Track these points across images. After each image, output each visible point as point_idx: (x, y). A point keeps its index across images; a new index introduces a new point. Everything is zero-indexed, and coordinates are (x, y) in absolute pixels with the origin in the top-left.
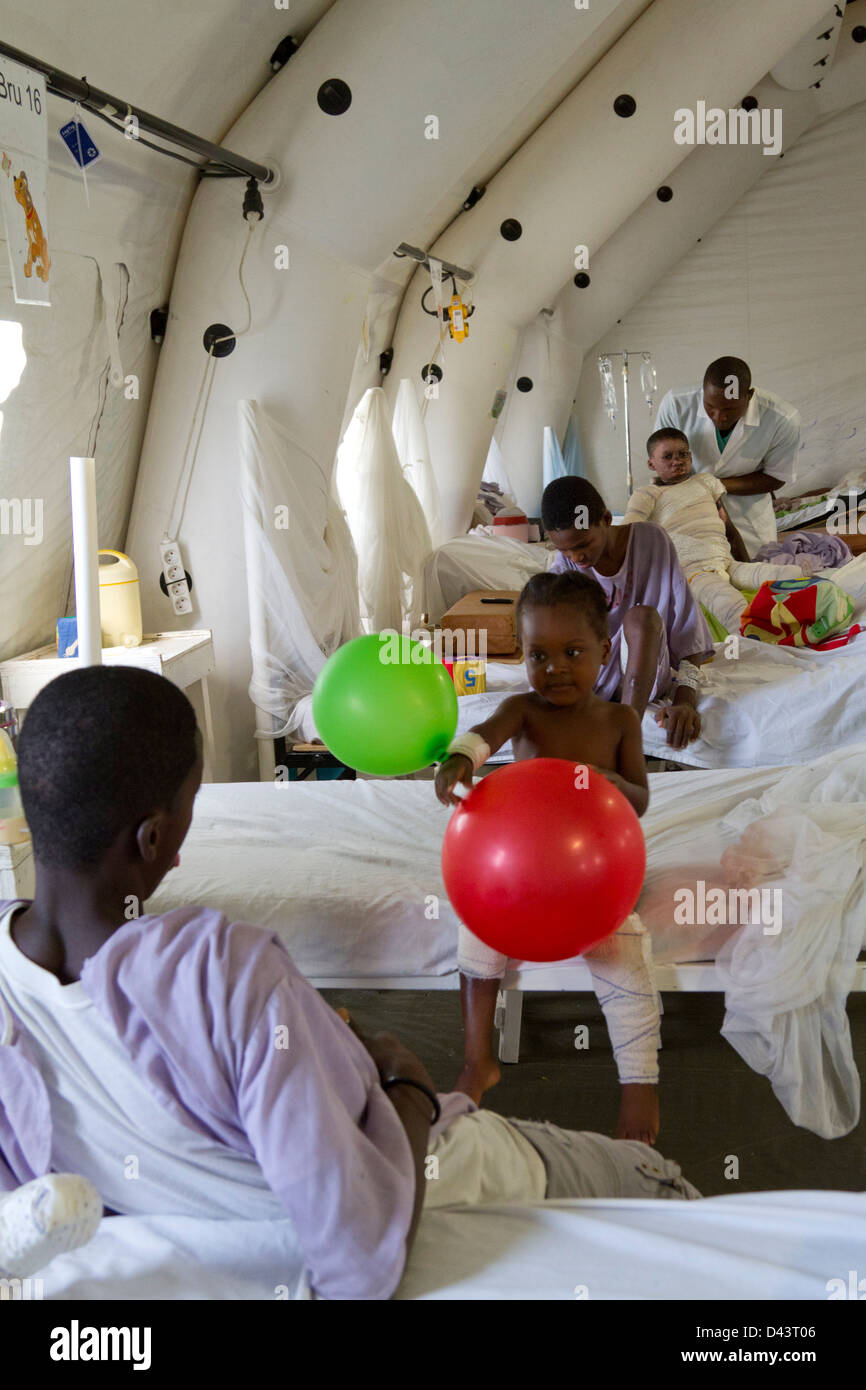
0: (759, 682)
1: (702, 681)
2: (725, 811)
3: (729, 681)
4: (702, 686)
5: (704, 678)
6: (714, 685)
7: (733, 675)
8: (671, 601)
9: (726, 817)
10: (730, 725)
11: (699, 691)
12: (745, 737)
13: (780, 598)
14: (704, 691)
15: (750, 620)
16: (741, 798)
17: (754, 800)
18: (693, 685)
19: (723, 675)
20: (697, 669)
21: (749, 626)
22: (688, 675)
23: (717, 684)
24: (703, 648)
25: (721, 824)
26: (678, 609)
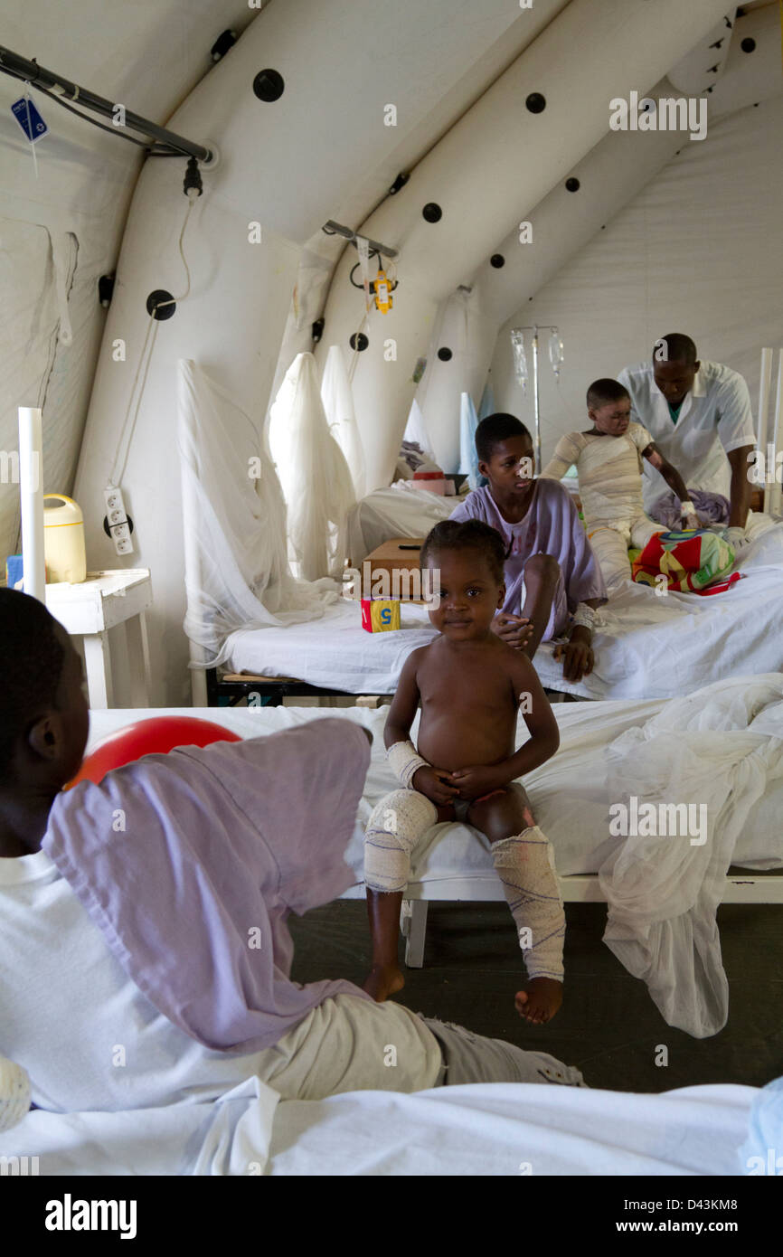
0: (648, 623)
1: (597, 623)
2: (612, 738)
3: (621, 622)
4: (597, 626)
5: (599, 620)
6: (606, 625)
7: (625, 617)
8: (572, 552)
9: (613, 744)
10: (620, 661)
11: (594, 631)
12: (634, 672)
13: (669, 547)
14: (598, 630)
15: (641, 567)
16: (627, 726)
17: (638, 729)
18: (589, 625)
19: (615, 617)
20: (593, 611)
21: (639, 573)
22: (585, 617)
23: (610, 624)
24: (598, 595)
25: (607, 750)
26: (577, 559)
